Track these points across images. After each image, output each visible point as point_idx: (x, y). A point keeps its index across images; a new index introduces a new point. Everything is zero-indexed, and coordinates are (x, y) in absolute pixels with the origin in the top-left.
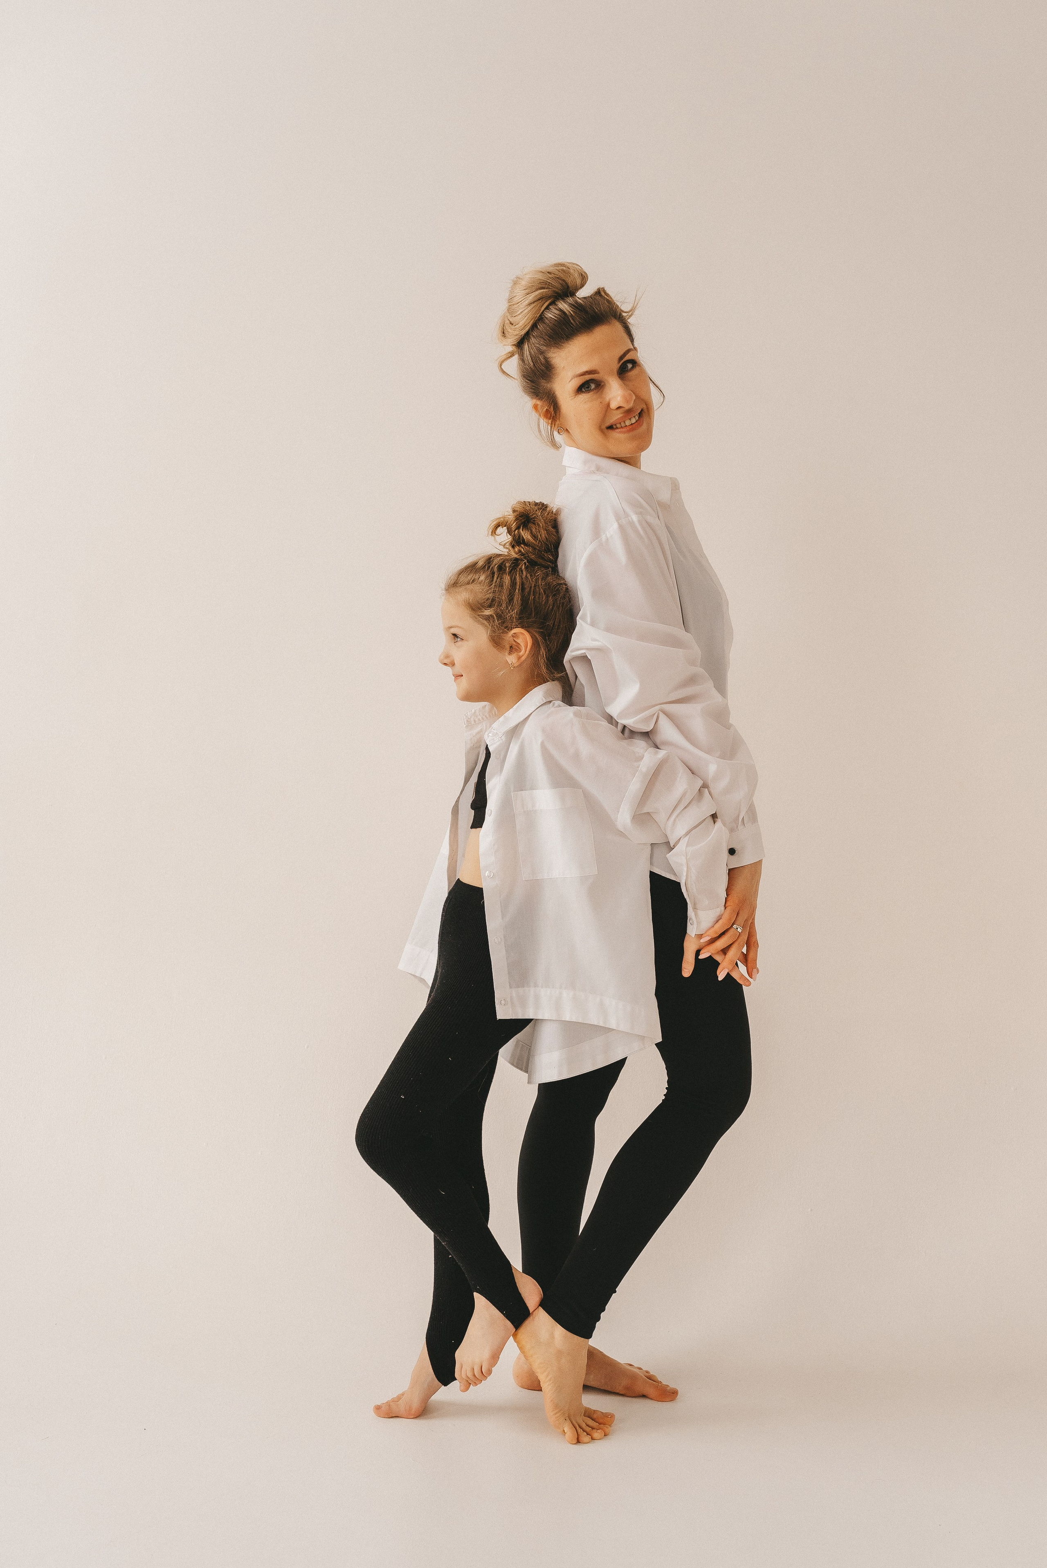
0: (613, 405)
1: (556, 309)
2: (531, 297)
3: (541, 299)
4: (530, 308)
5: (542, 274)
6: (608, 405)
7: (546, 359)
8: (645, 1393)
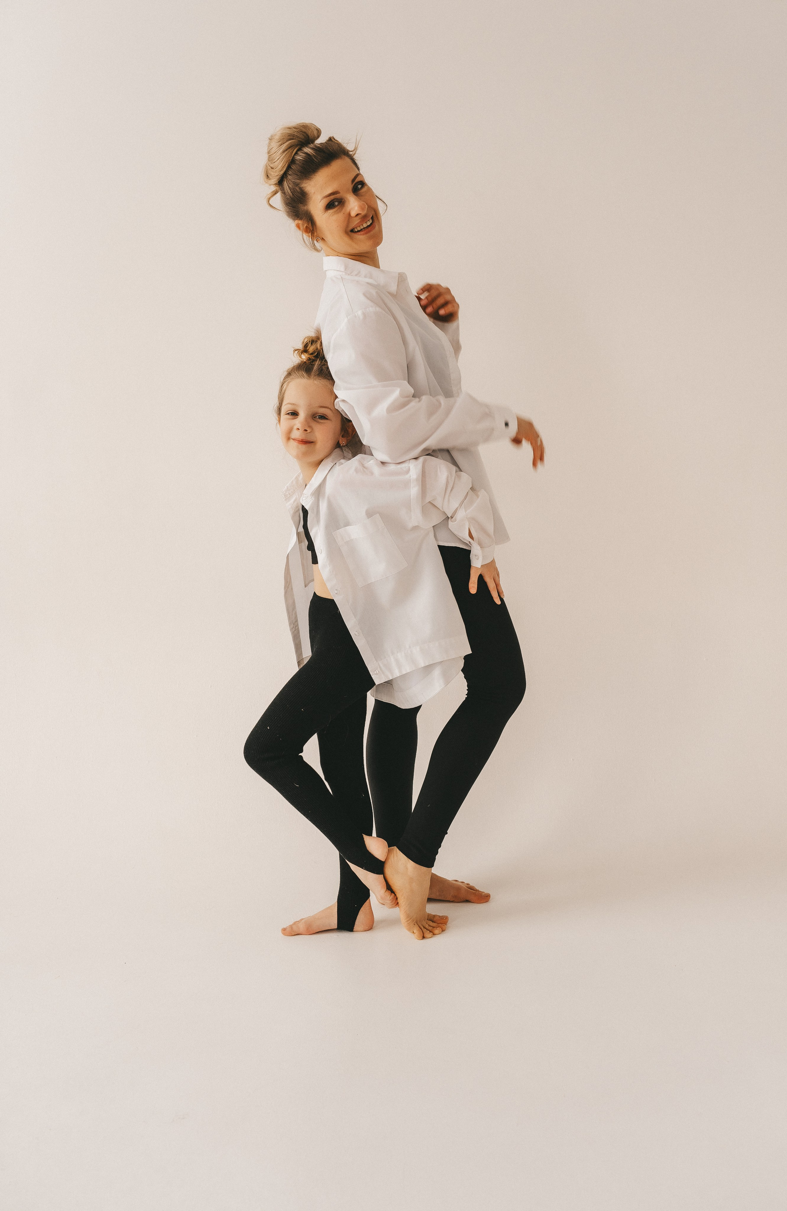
0: (353, 214)
1: (303, 153)
2: (284, 146)
3: (290, 147)
4: (284, 155)
5: (289, 129)
6: (349, 214)
7: (301, 189)
8: (468, 899)
